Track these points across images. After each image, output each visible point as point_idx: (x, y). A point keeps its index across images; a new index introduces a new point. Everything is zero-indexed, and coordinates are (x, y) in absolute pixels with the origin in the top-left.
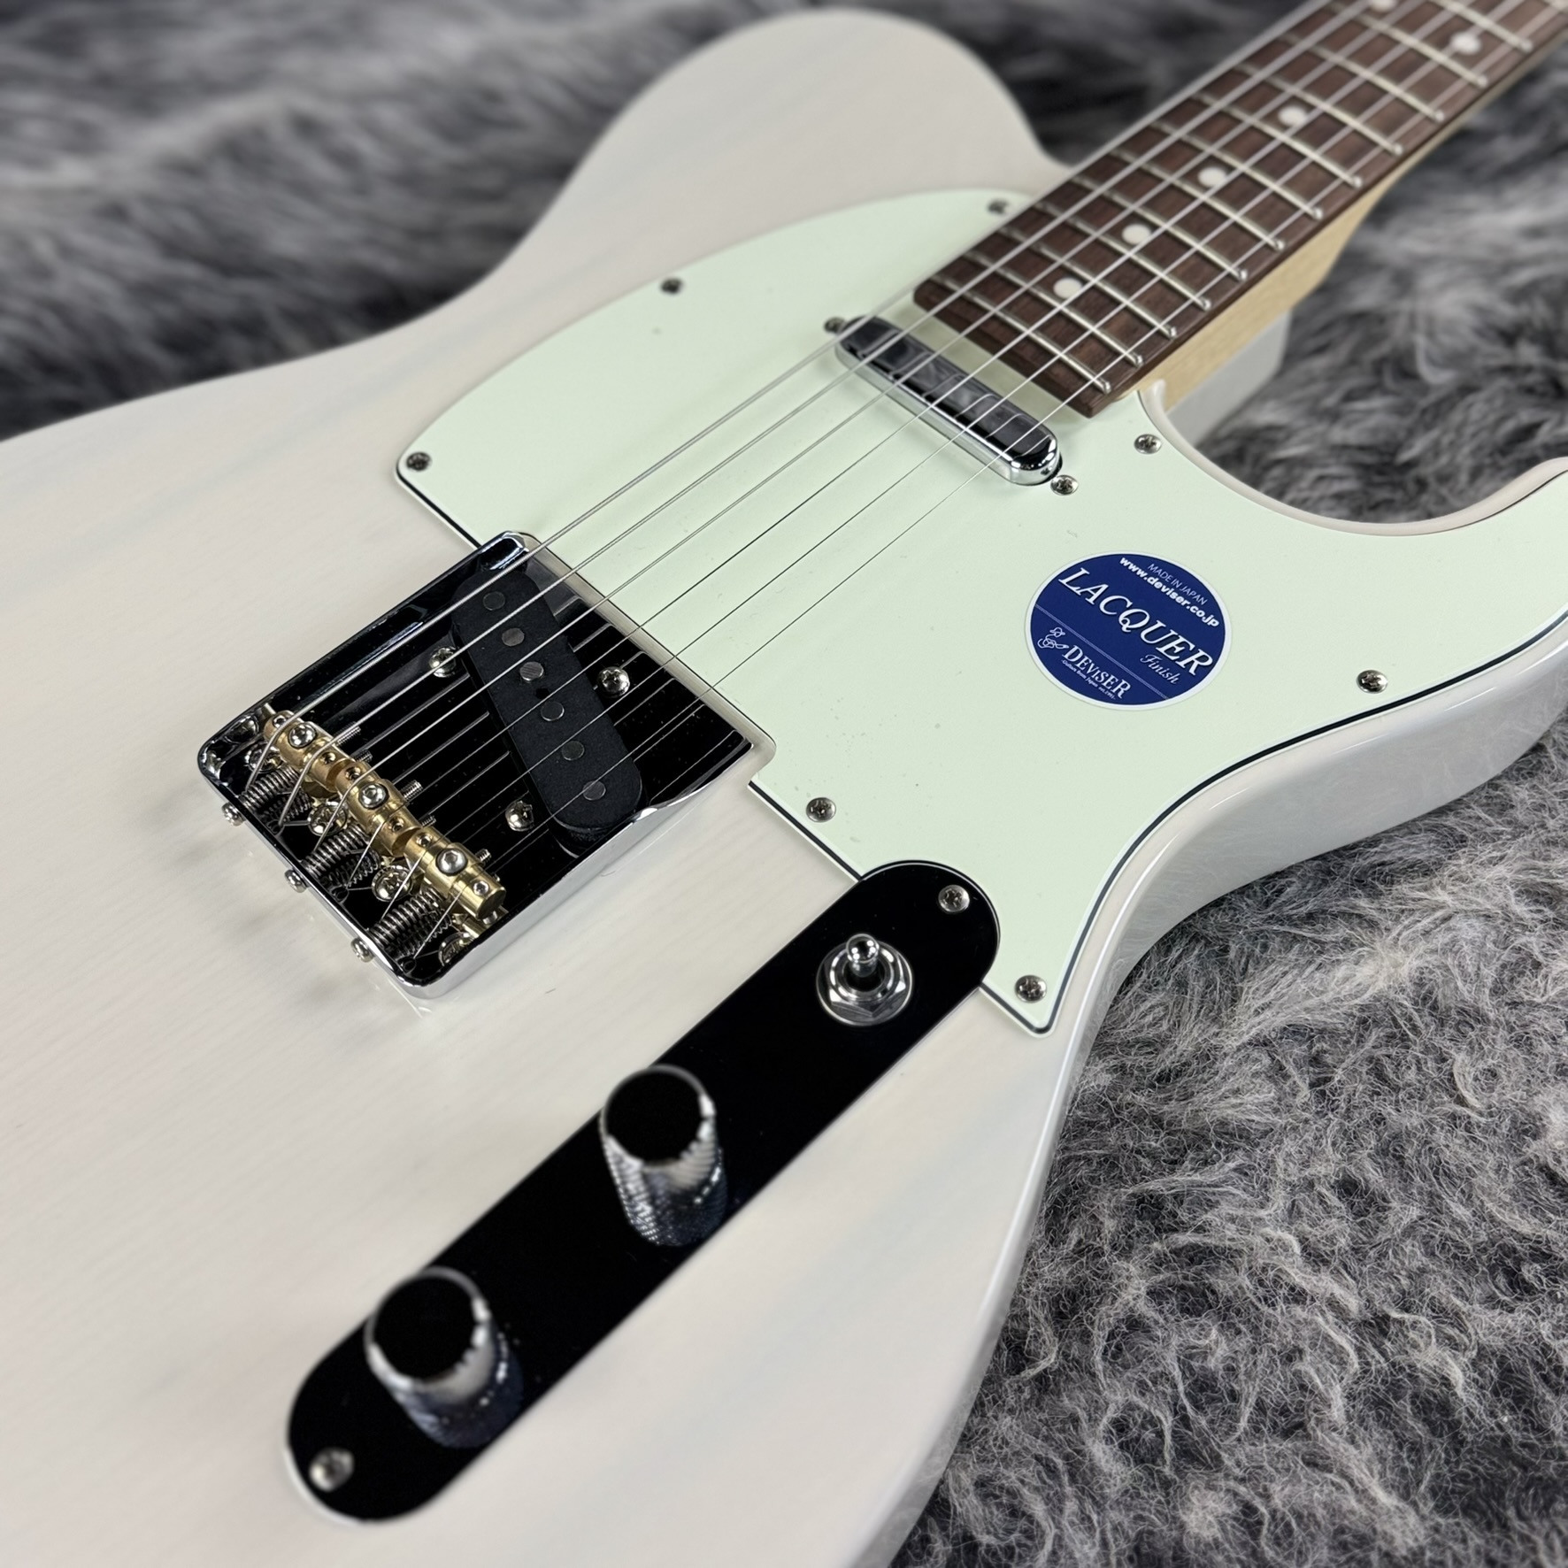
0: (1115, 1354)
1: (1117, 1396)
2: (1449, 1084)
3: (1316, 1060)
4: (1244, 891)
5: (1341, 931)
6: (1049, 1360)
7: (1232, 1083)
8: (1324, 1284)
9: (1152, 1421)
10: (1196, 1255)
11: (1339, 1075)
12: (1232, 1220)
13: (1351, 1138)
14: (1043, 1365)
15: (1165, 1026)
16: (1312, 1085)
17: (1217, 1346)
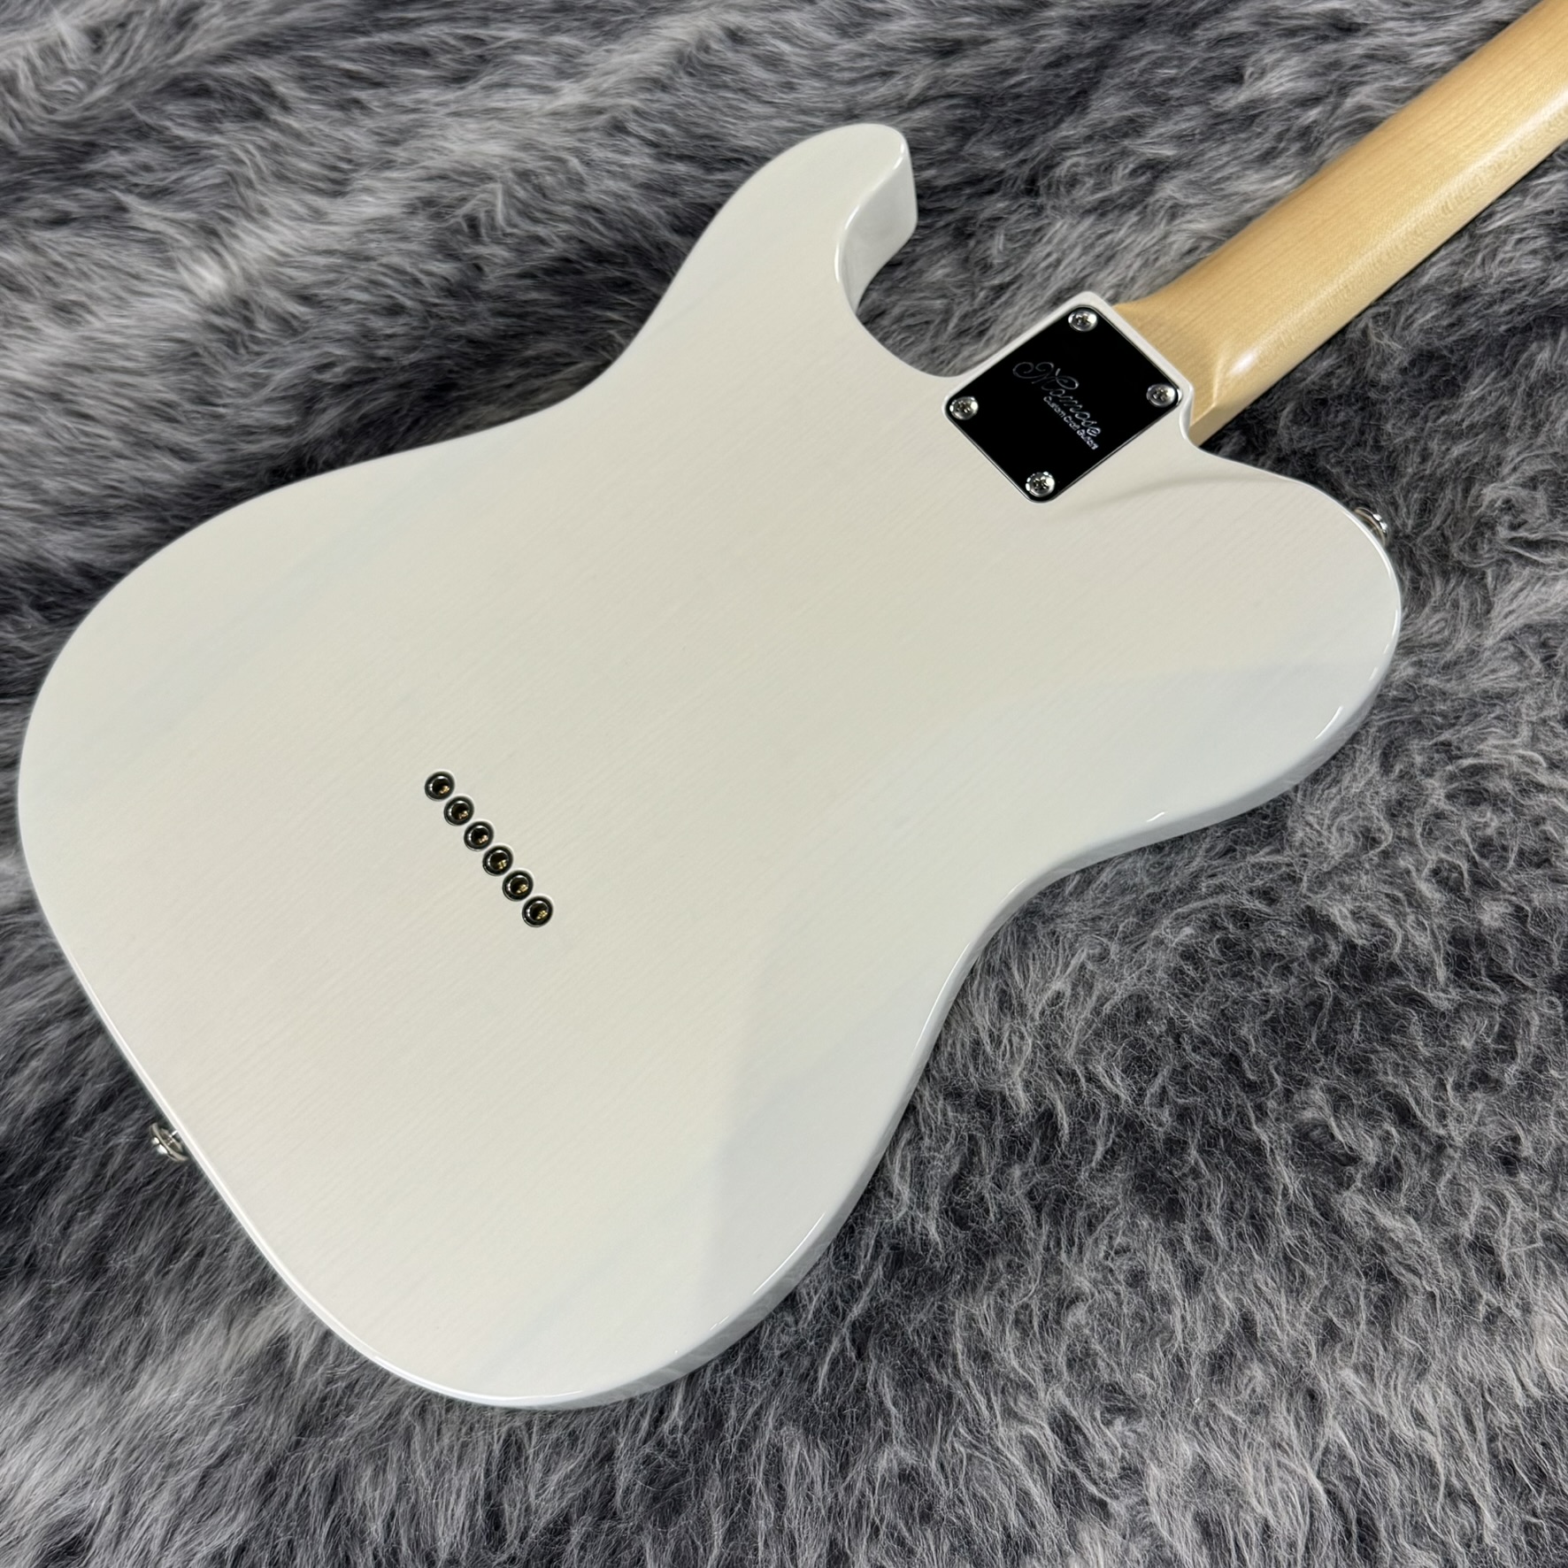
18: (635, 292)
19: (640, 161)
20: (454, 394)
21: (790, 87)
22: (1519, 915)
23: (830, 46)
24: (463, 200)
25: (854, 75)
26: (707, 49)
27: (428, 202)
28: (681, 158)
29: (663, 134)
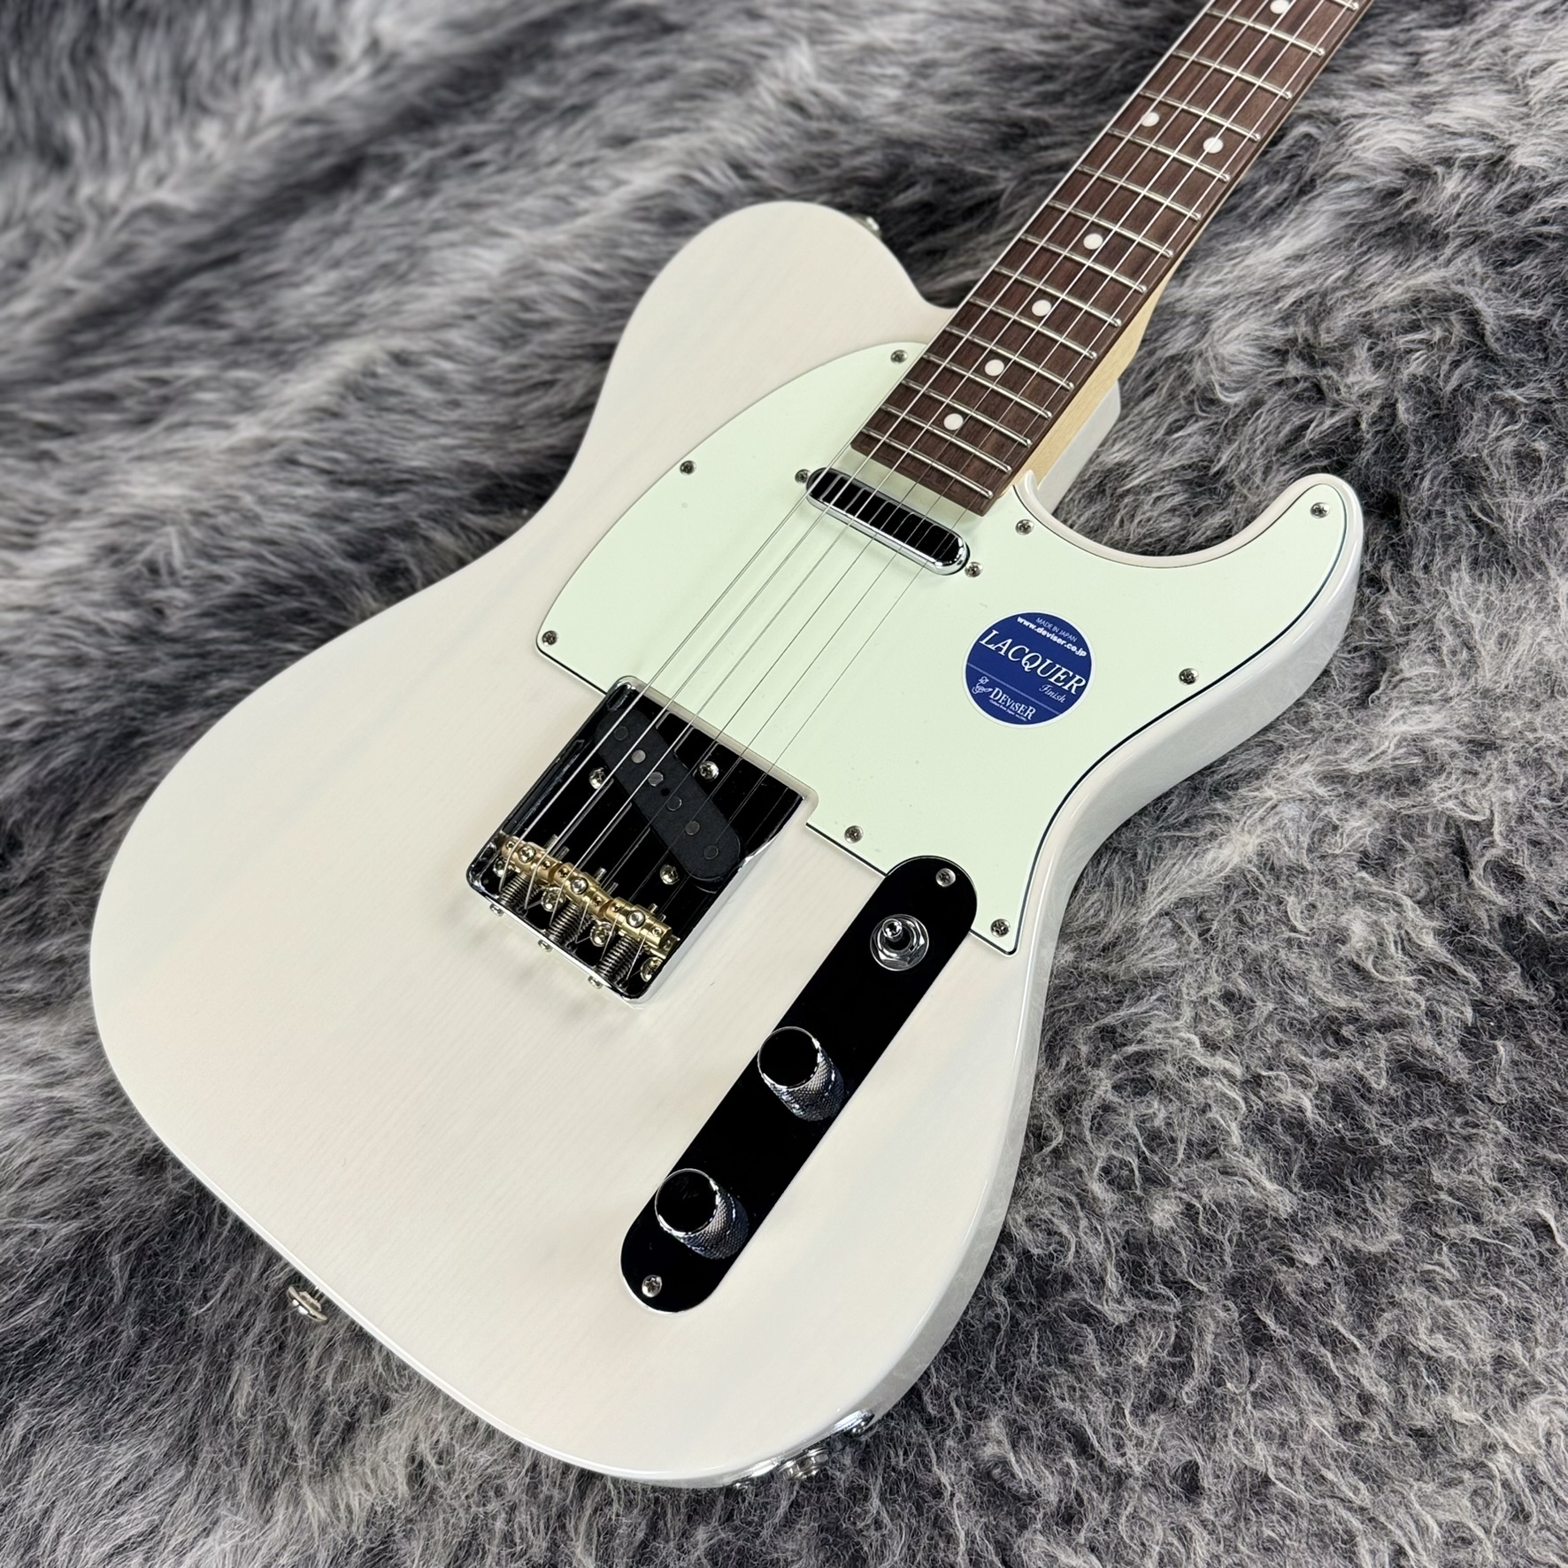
0: (1097, 1128)
1: (1102, 1153)
2: (1285, 919)
3: (1200, 918)
4: (1143, 812)
5: (1209, 827)
6: (1059, 1139)
7: (1149, 944)
8: (1219, 1062)
9: (1125, 1164)
10: (1141, 1058)
11: (1215, 926)
12: (1159, 1032)
13: (1227, 966)
14: (1054, 1144)
15: (1102, 914)
16: (1200, 935)
17: (1158, 1110)
18: (312, 621)
19: (314, 491)
20: (138, 741)
21: (455, 404)
22: (1190, 1212)
23: (493, 360)
24: (143, 545)
25: (519, 386)
26: (374, 375)
27: (112, 549)
28: (352, 484)
29: (335, 461)
